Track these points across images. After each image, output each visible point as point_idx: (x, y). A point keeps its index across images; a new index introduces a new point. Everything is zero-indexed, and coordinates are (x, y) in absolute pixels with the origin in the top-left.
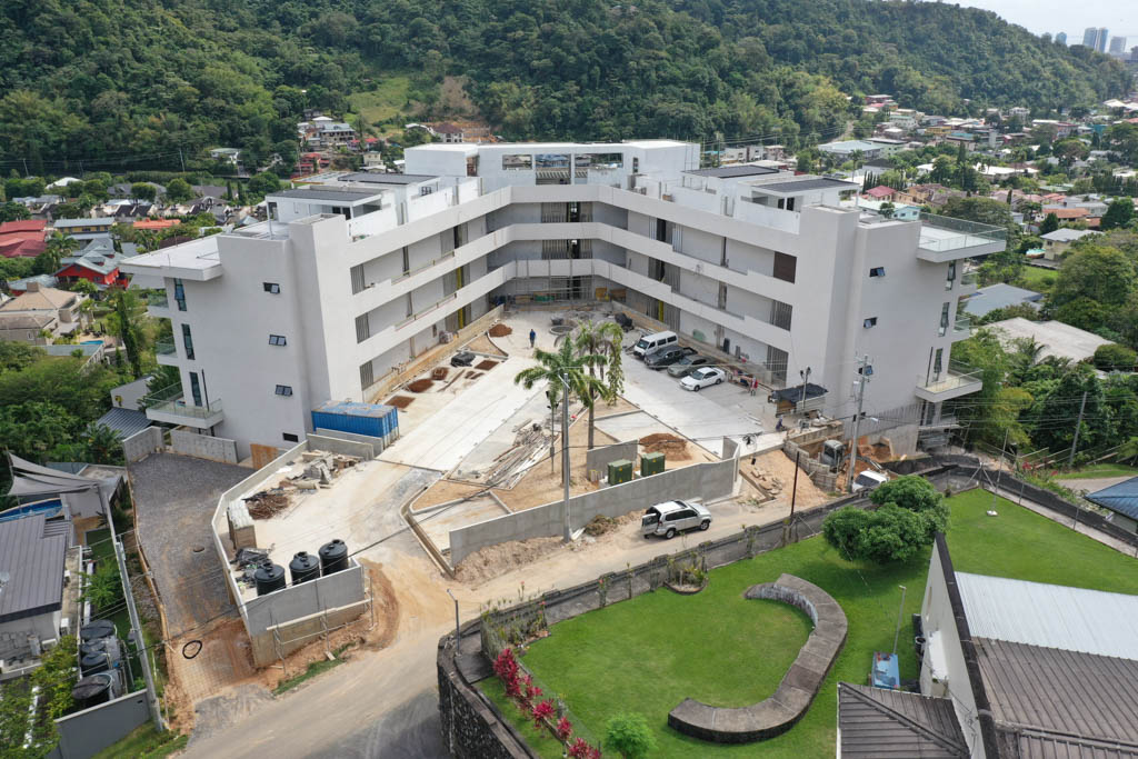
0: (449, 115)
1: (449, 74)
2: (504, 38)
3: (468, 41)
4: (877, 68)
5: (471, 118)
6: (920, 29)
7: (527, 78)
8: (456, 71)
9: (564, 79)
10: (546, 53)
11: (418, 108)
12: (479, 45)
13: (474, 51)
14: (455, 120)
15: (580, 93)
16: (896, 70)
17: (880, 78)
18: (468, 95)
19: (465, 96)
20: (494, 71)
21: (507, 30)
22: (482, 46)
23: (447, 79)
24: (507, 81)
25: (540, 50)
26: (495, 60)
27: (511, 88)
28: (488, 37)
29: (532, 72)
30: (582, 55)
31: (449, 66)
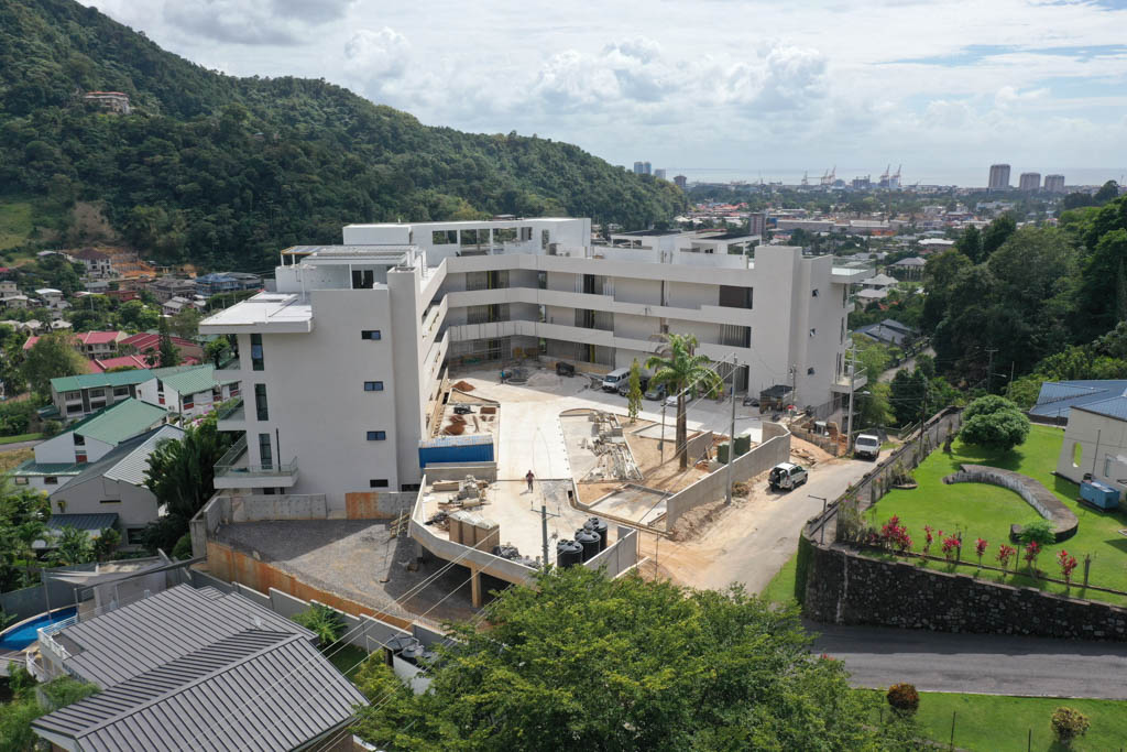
0: (87, 241)
1: (80, 199)
2: (141, 163)
3: (100, 165)
4: (498, 192)
5: (115, 244)
6: (524, 159)
7: (174, 202)
8: (90, 196)
9: (215, 202)
10: (192, 177)
11: (49, 234)
12: (113, 169)
13: (108, 176)
14: (96, 246)
15: (234, 216)
16: (515, 193)
17: (502, 201)
18: (106, 220)
19: (103, 221)
20: (133, 196)
21: (142, 154)
22: (117, 171)
23: (77, 204)
24: (152, 205)
25: (185, 173)
26: (135, 184)
27: (158, 213)
28: (123, 162)
29: (177, 196)
30: (232, 179)
31: (81, 191)
